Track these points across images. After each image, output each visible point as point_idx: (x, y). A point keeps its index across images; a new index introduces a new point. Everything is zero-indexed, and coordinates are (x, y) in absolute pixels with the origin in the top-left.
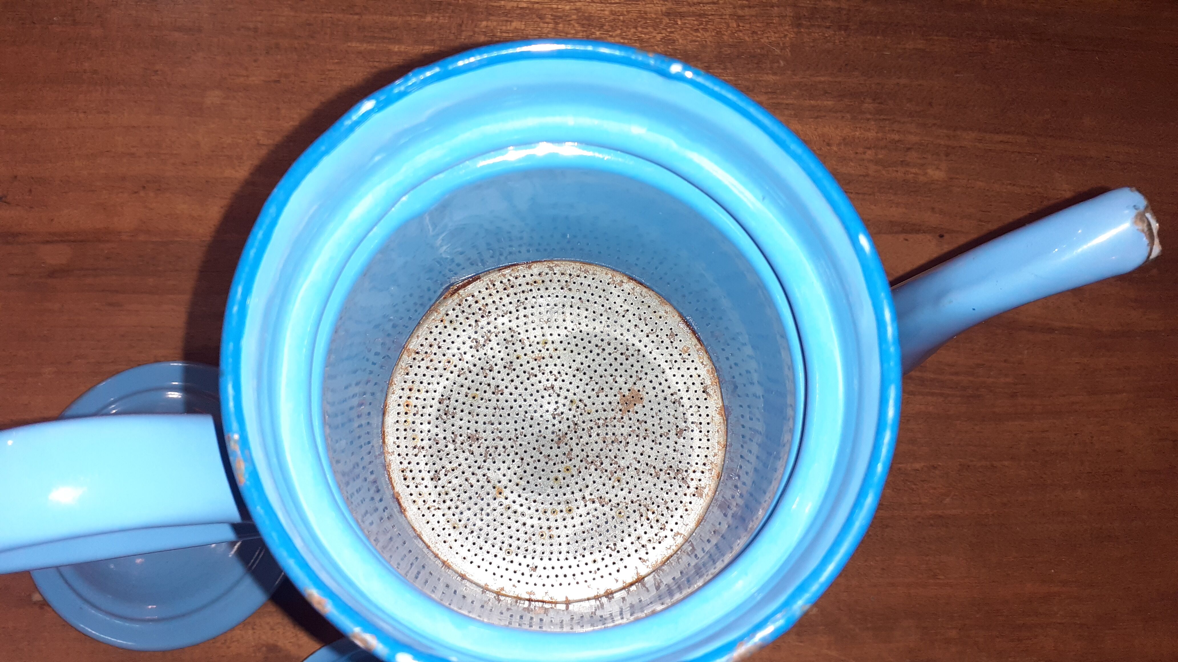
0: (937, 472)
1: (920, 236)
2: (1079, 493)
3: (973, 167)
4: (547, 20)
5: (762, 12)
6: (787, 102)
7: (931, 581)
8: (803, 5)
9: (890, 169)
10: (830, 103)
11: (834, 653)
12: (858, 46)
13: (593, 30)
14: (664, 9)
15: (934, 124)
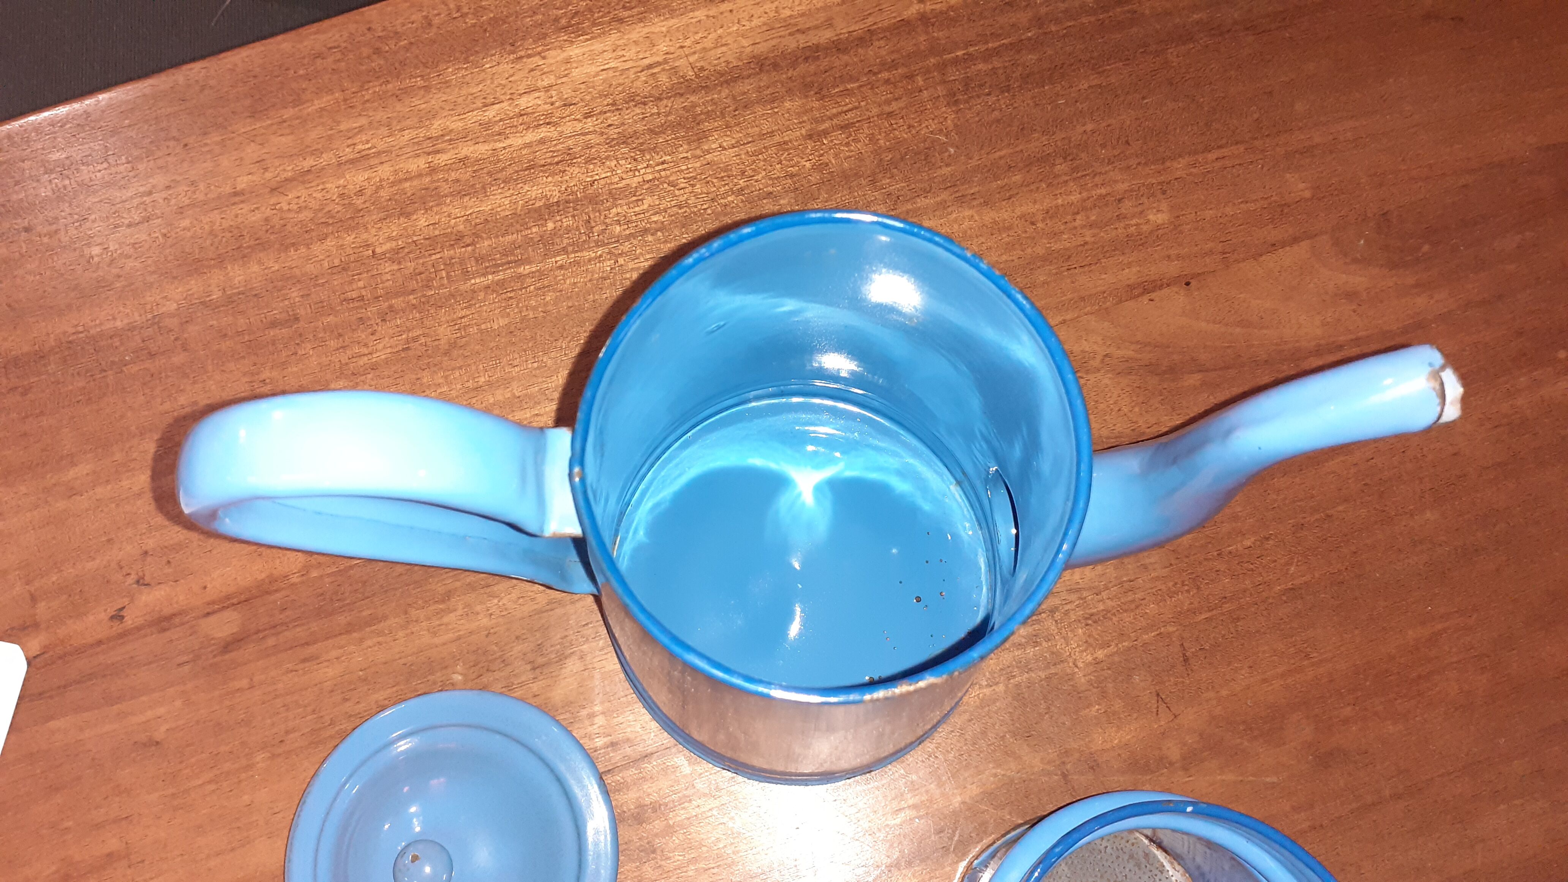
0: (1271, 542)
1: (1166, 291)
2: (1428, 514)
3: (1196, 196)
4: (682, 185)
5: (912, 100)
6: (972, 191)
7: (1305, 663)
8: (953, 78)
9: (1107, 228)
10: (1018, 178)
11: (1230, 777)
12: (1028, 105)
13: (736, 181)
14: (804, 131)
15: (1139, 164)
